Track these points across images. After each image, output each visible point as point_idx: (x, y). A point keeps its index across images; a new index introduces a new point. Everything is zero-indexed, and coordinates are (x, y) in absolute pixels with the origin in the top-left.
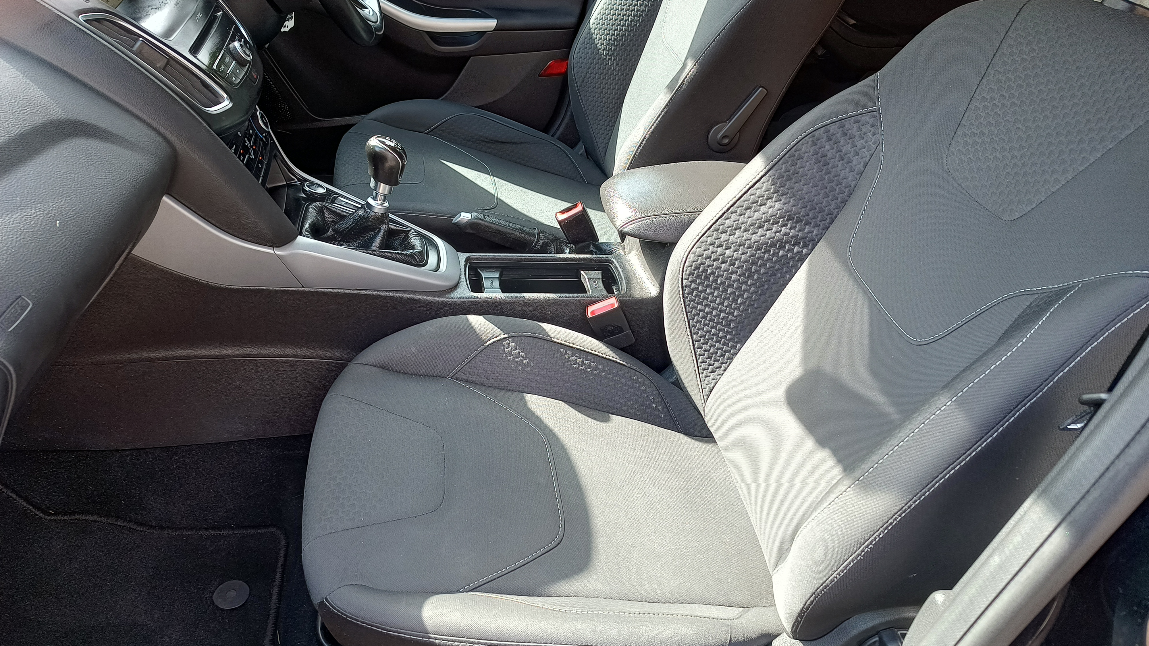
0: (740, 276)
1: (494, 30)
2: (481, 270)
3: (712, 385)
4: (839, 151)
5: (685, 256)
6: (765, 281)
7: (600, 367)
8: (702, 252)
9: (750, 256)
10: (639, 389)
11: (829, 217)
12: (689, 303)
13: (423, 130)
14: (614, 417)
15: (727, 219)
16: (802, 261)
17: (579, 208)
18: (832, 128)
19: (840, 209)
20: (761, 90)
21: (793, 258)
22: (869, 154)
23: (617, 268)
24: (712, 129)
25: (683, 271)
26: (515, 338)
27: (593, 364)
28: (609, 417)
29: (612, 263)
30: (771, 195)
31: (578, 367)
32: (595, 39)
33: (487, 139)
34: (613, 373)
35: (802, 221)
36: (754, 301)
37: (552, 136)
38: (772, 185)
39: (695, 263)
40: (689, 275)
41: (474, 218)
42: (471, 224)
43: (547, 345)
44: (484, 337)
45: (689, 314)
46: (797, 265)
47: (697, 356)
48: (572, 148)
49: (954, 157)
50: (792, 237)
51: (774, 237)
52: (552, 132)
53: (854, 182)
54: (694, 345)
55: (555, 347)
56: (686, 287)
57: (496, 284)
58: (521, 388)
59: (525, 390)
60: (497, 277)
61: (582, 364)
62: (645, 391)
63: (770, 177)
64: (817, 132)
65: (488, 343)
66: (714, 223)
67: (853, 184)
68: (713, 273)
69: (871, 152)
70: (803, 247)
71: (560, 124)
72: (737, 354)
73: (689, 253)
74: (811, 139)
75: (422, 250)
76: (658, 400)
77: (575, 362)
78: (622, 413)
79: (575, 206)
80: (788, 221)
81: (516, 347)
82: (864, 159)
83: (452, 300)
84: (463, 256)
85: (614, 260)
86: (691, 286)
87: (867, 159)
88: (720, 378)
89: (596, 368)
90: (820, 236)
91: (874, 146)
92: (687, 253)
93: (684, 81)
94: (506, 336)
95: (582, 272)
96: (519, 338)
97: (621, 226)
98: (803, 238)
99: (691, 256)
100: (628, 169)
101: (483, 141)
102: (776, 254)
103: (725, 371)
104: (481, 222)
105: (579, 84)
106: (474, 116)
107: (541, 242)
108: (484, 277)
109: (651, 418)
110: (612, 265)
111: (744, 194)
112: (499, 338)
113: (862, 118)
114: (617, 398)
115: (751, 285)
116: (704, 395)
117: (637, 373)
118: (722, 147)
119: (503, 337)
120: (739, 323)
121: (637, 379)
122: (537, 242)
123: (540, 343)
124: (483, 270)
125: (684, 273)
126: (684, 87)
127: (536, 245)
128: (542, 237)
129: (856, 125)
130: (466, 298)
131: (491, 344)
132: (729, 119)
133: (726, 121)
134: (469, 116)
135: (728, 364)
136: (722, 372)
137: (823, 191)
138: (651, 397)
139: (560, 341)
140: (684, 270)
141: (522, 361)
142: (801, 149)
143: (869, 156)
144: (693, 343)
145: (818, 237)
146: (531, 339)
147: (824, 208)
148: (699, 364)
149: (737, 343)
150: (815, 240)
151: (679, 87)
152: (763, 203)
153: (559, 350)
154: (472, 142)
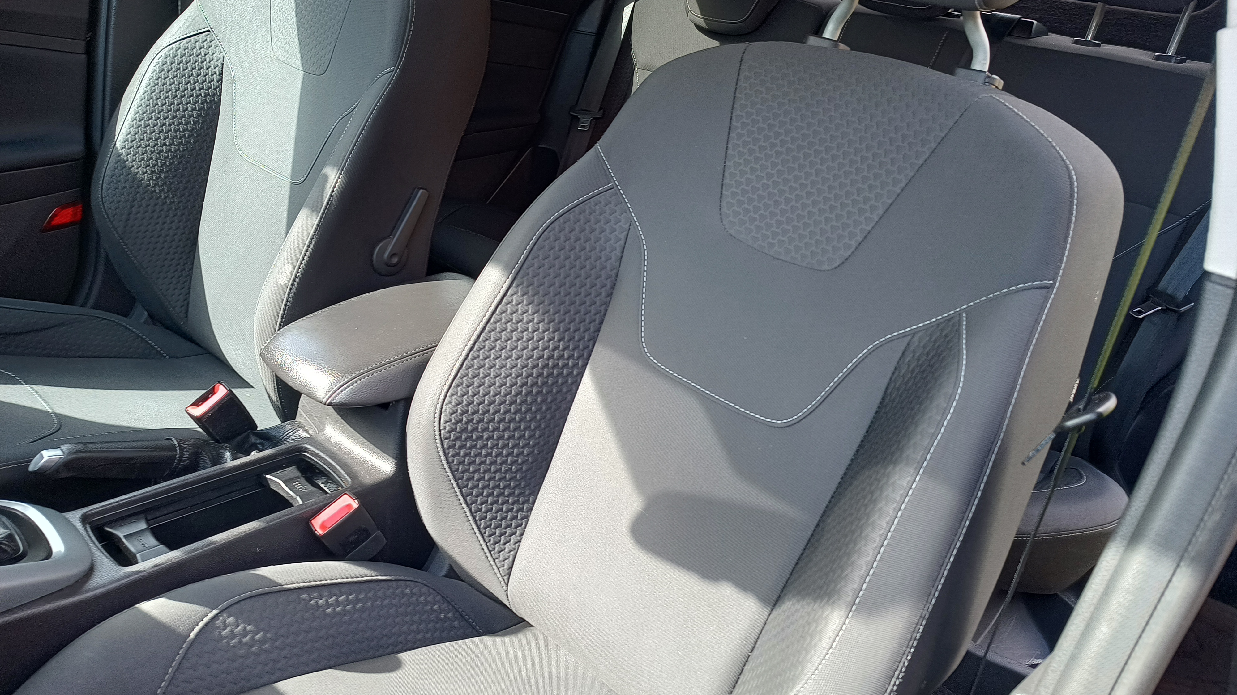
0: (515, 413)
2: (111, 528)
3: (511, 558)
4: (588, 240)
5: (438, 411)
6: (546, 411)
7: (361, 596)
8: (460, 399)
9: (522, 386)
10: (418, 603)
11: (598, 316)
12: (456, 467)
14: (404, 656)
15: (481, 349)
16: (581, 374)
17: (221, 392)
18: (571, 216)
19: (606, 304)
20: (422, 192)
21: (570, 374)
22: (623, 236)
23: (317, 455)
24: (374, 248)
25: (440, 431)
26: (231, 609)
27: (351, 597)
28: (398, 659)
29: (306, 450)
30: (526, 308)
31: (334, 610)
32: (131, 168)
34: (380, 597)
35: (569, 329)
36: (539, 438)
37: (81, 306)
38: (523, 295)
39: (454, 415)
40: (450, 432)
41: (70, 453)
42: (66, 464)
43: (282, 598)
44: (182, 629)
45: (460, 481)
46: (577, 380)
47: (481, 530)
48: (126, 316)
49: (731, 219)
50: (564, 350)
51: (543, 355)
52: (81, 300)
53: (615, 271)
54: (474, 518)
55: (293, 596)
56: (449, 448)
57: (150, 540)
58: (265, 679)
59: (274, 678)
60: (143, 530)
61: (338, 603)
62: (426, 603)
63: (517, 286)
64: (556, 223)
65: (193, 635)
66: (465, 359)
67: (613, 273)
68: (481, 421)
69: (625, 233)
70: (579, 357)
71: (90, 289)
72: (532, 509)
73: (442, 405)
74: (552, 233)
75: (8, 532)
76: (445, 606)
77: (328, 605)
78: (409, 645)
79: (213, 392)
80: (554, 332)
81: (237, 621)
82: (618, 243)
83: (97, 592)
84: (75, 516)
85: (309, 447)
86: (455, 445)
87: (622, 242)
88: (519, 546)
89: (357, 600)
90: (594, 340)
91: (627, 226)
92: (439, 406)
93: (331, 195)
94: (215, 612)
95: (268, 476)
96: (238, 606)
97: (327, 397)
98: (576, 348)
99: (447, 408)
102: (550, 375)
103: (522, 535)
104: (84, 455)
105: (120, 230)
107: (187, 455)
108: (125, 537)
109: (445, 634)
110: (307, 453)
111: (492, 314)
112: (205, 620)
113: (602, 198)
114: (397, 628)
115: (531, 420)
116: (503, 575)
117: (408, 583)
118: (392, 268)
119: (211, 615)
120: (527, 470)
121: (411, 591)
122: (181, 457)
123: (270, 600)
124: (114, 526)
125: (442, 432)
126: (333, 203)
127: (180, 461)
128: (185, 448)
129: (598, 207)
130: (119, 580)
131: (198, 635)
132: (392, 232)
133: (388, 237)
135: (523, 525)
136: (519, 538)
137: (583, 289)
138: (436, 607)
139: (296, 585)
140: (442, 428)
141: (253, 637)
142: (544, 247)
143: (623, 239)
144: (472, 515)
145: (591, 342)
146: (255, 599)
147: (589, 308)
148: (487, 539)
149: (530, 495)
150: (588, 346)
151: (327, 204)
152: (519, 319)
153: (299, 598)
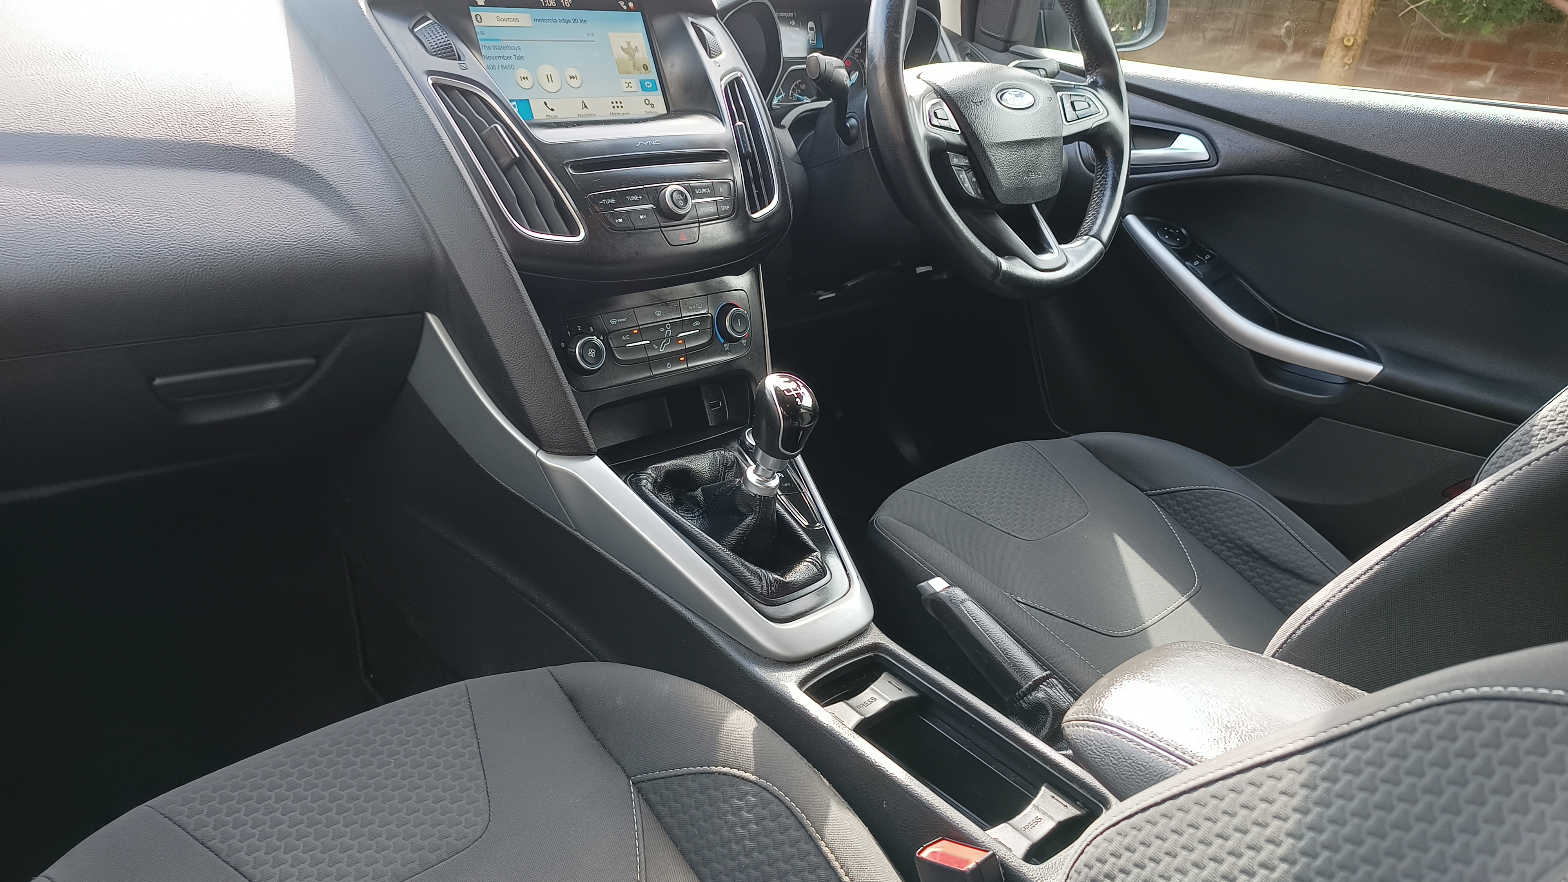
1: (1369, 383)
13: (1146, 488)
33: (1248, 547)
57: (872, 709)
94: (753, 778)
100: (1273, 656)
101: (1239, 547)
106: (1248, 503)
108: (873, 688)
130: (776, 688)
134: (1239, 499)
154: (1219, 540)
